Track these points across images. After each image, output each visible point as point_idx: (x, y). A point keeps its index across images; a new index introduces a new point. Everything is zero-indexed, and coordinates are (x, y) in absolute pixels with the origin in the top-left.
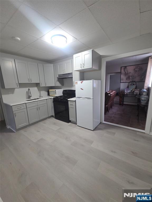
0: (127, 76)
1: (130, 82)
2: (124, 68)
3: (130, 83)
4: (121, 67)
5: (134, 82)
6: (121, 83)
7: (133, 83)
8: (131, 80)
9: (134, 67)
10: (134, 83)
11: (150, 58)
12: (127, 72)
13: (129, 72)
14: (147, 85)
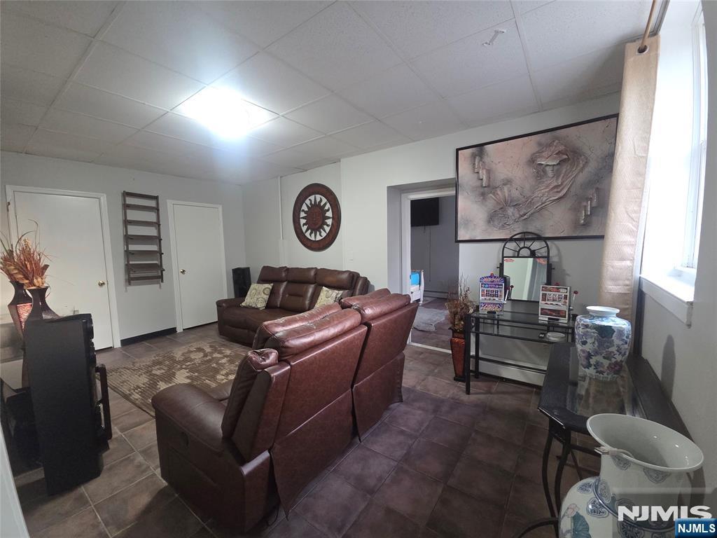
0: (491, 203)
1: (511, 239)
2: (474, 156)
3: (508, 245)
4: (458, 150)
5: (533, 239)
6: (461, 245)
7: (528, 244)
8: (517, 229)
9: (530, 145)
10: (536, 245)
11: (632, 48)
12: (489, 178)
13: (502, 176)
14: (628, 263)
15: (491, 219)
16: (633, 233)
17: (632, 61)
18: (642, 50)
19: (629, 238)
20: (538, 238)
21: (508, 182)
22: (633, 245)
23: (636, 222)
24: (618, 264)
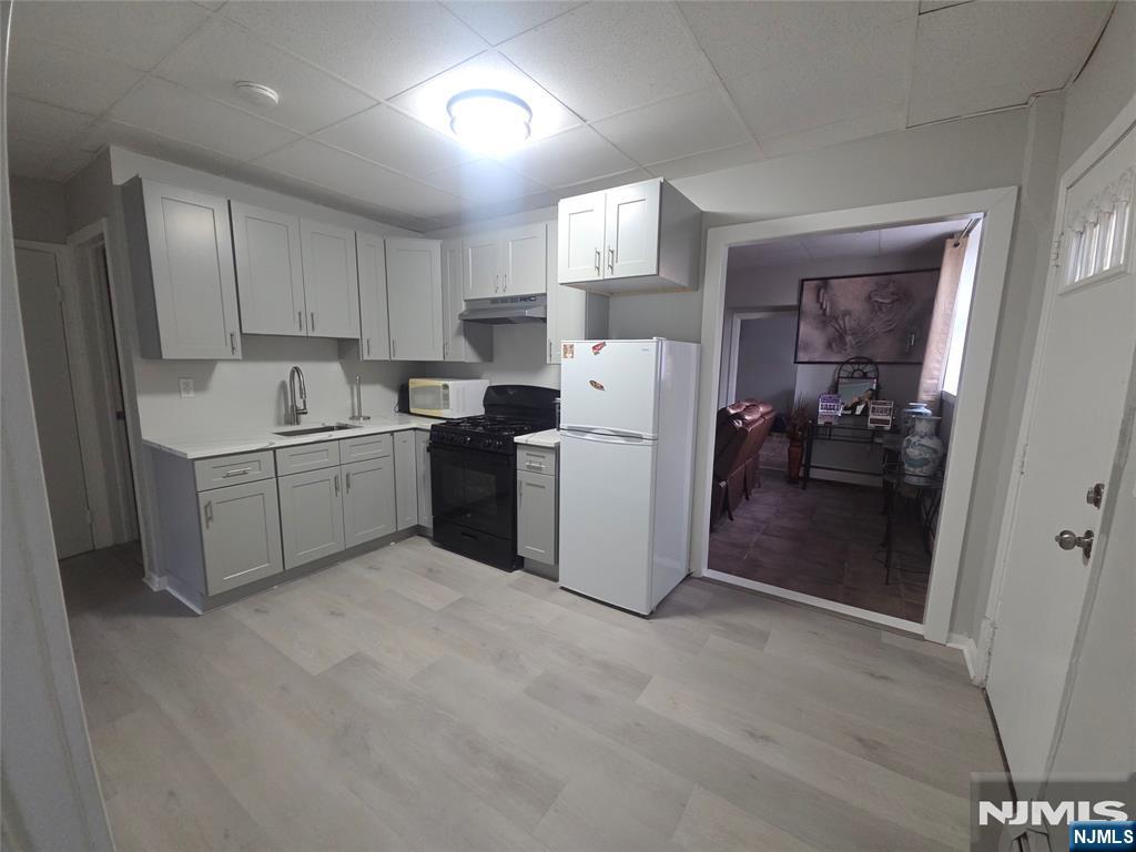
0: (830, 330)
1: (847, 362)
2: (818, 289)
3: (845, 367)
4: (803, 281)
5: (867, 363)
6: (800, 366)
7: (861, 367)
8: (852, 354)
9: (870, 283)
10: (868, 368)
11: (949, 243)
12: (831, 308)
13: (843, 308)
14: (936, 381)
15: (829, 345)
16: (939, 362)
17: (949, 250)
18: (956, 245)
19: (937, 365)
20: (870, 362)
21: (847, 313)
22: (939, 370)
23: (942, 354)
24: (929, 381)
